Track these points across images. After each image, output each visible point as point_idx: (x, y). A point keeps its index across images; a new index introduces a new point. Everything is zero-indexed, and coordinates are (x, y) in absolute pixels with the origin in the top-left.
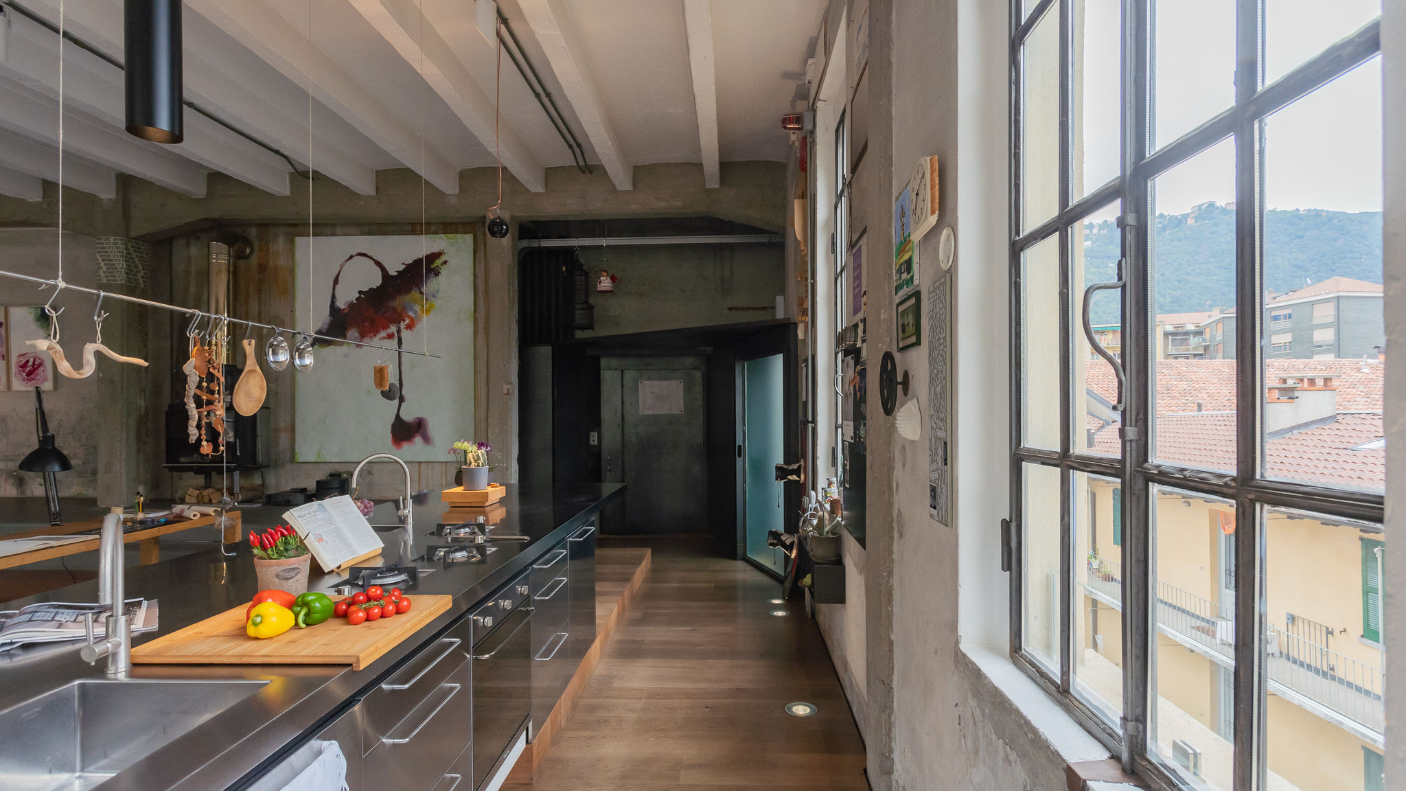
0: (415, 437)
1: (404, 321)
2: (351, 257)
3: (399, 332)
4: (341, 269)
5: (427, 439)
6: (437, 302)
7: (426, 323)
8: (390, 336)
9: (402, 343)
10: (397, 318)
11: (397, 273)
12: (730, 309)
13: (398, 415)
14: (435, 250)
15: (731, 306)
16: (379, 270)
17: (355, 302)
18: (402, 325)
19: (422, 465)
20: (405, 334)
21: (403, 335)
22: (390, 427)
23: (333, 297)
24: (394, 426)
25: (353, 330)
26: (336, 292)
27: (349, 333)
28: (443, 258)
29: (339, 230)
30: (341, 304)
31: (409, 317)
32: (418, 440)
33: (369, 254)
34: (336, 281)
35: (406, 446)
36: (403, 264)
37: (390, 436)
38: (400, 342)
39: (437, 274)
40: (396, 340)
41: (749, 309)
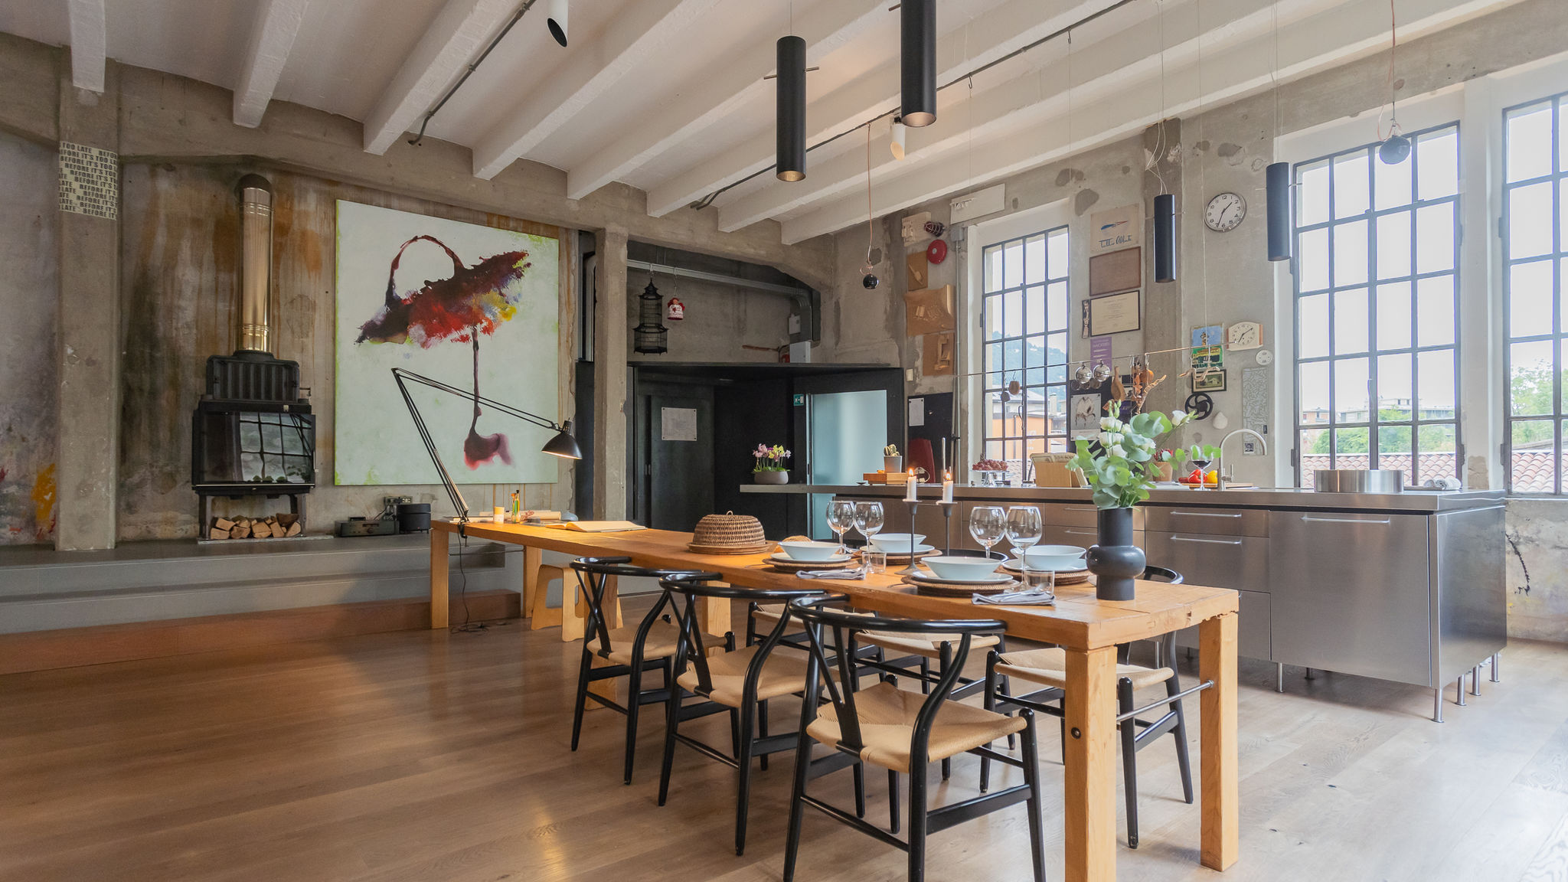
0: (492, 456)
1: (481, 323)
2: (416, 239)
3: (475, 334)
4: (402, 251)
5: (506, 458)
6: (519, 307)
7: (506, 329)
8: (464, 339)
9: (478, 348)
10: (473, 319)
11: (473, 268)
12: (744, 347)
13: (473, 430)
14: (518, 249)
15: (745, 344)
16: (450, 260)
17: (420, 292)
18: (479, 327)
19: (498, 487)
20: (482, 338)
21: (479, 339)
22: (463, 445)
23: (391, 283)
24: (467, 442)
25: (416, 327)
26: (394, 277)
27: (413, 329)
28: (526, 260)
29: (395, 202)
30: (402, 292)
31: (487, 319)
32: (496, 458)
33: (438, 239)
34: (395, 264)
35: (482, 466)
36: (480, 258)
37: (463, 454)
38: (476, 346)
39: (519, 276)
40: (472, 344)
41: (757, 348)
